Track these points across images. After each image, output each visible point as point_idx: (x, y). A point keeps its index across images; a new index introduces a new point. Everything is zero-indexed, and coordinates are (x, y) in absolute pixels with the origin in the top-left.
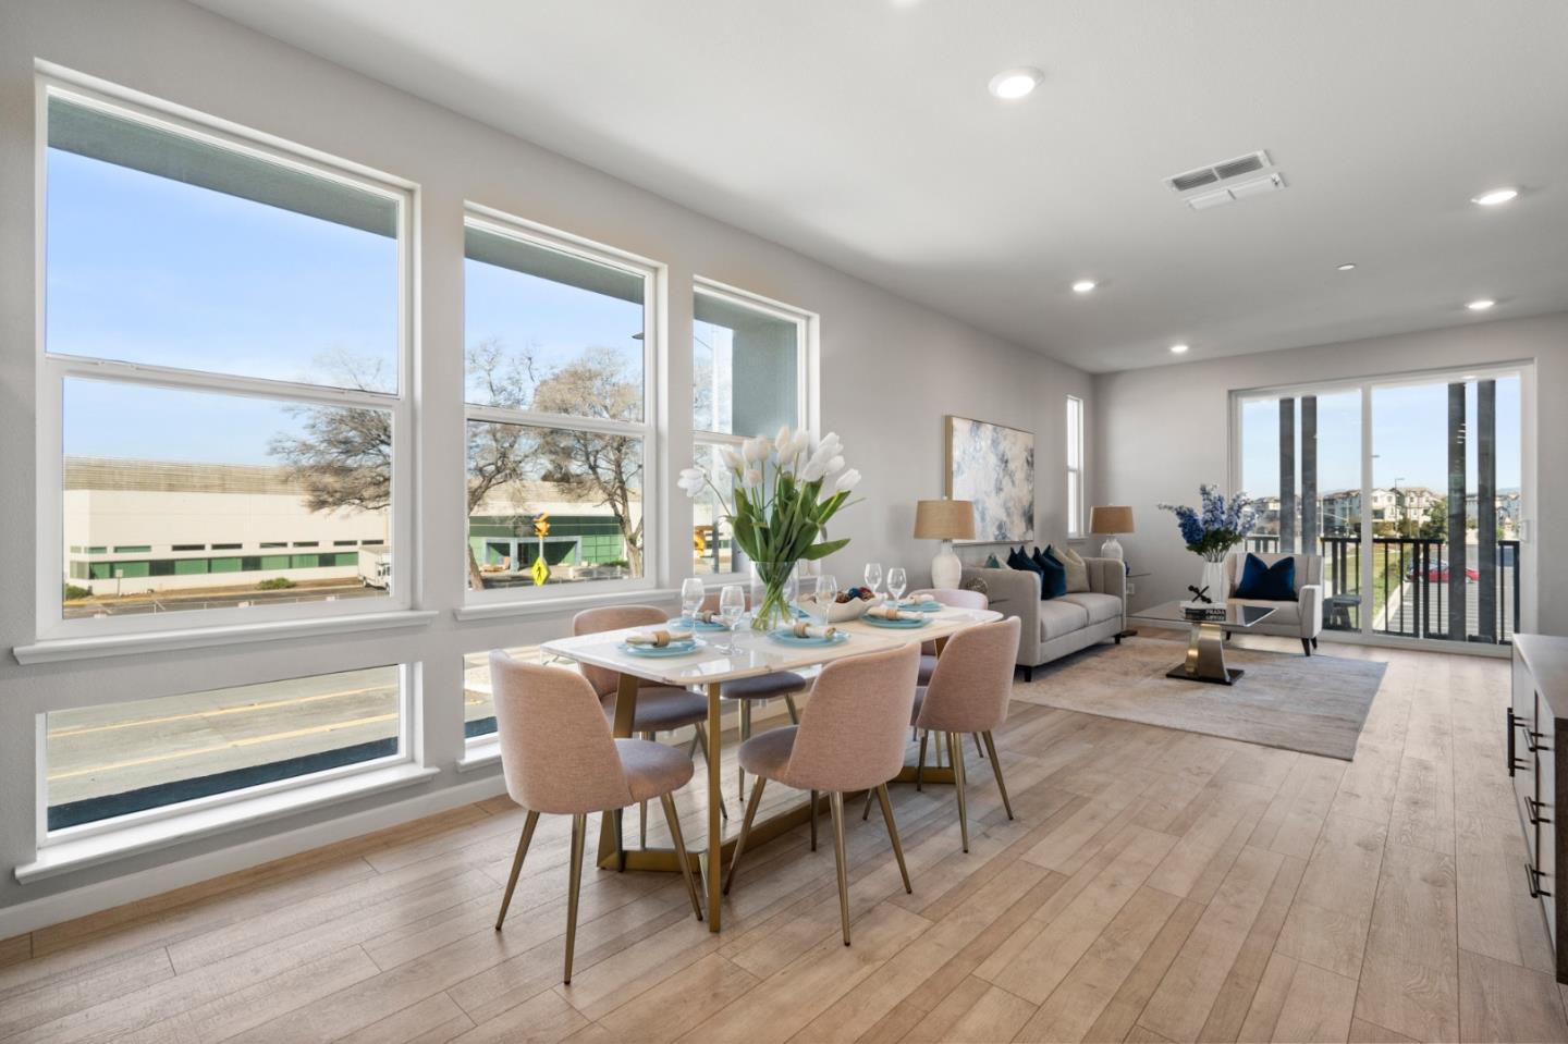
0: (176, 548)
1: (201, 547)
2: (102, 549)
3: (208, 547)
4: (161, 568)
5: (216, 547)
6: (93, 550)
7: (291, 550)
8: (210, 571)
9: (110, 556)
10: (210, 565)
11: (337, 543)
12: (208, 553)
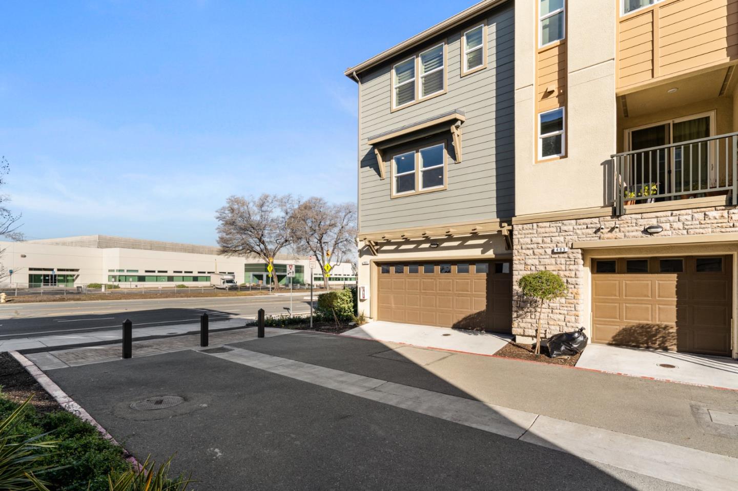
0: (146, 271)
1: (154, 272)
2: (123, 271)
3: (156, 272)
4: (142, 279)
5: (159, 272)
6: (120, 271)
7: (183, 274)
8: (157, 281)
9: (125, 273)
10: (157, 279)
11: (199, 272)
12: (156, 274)
